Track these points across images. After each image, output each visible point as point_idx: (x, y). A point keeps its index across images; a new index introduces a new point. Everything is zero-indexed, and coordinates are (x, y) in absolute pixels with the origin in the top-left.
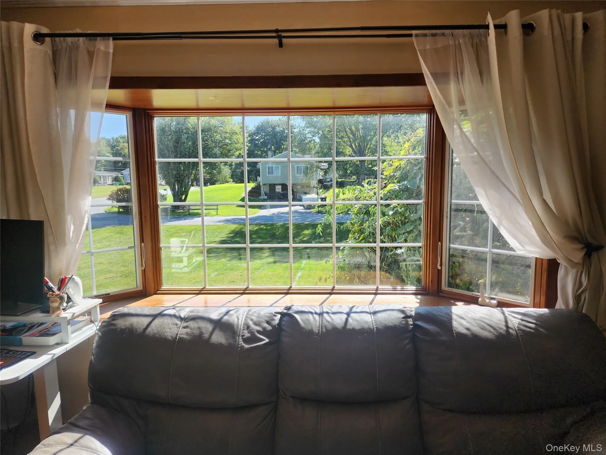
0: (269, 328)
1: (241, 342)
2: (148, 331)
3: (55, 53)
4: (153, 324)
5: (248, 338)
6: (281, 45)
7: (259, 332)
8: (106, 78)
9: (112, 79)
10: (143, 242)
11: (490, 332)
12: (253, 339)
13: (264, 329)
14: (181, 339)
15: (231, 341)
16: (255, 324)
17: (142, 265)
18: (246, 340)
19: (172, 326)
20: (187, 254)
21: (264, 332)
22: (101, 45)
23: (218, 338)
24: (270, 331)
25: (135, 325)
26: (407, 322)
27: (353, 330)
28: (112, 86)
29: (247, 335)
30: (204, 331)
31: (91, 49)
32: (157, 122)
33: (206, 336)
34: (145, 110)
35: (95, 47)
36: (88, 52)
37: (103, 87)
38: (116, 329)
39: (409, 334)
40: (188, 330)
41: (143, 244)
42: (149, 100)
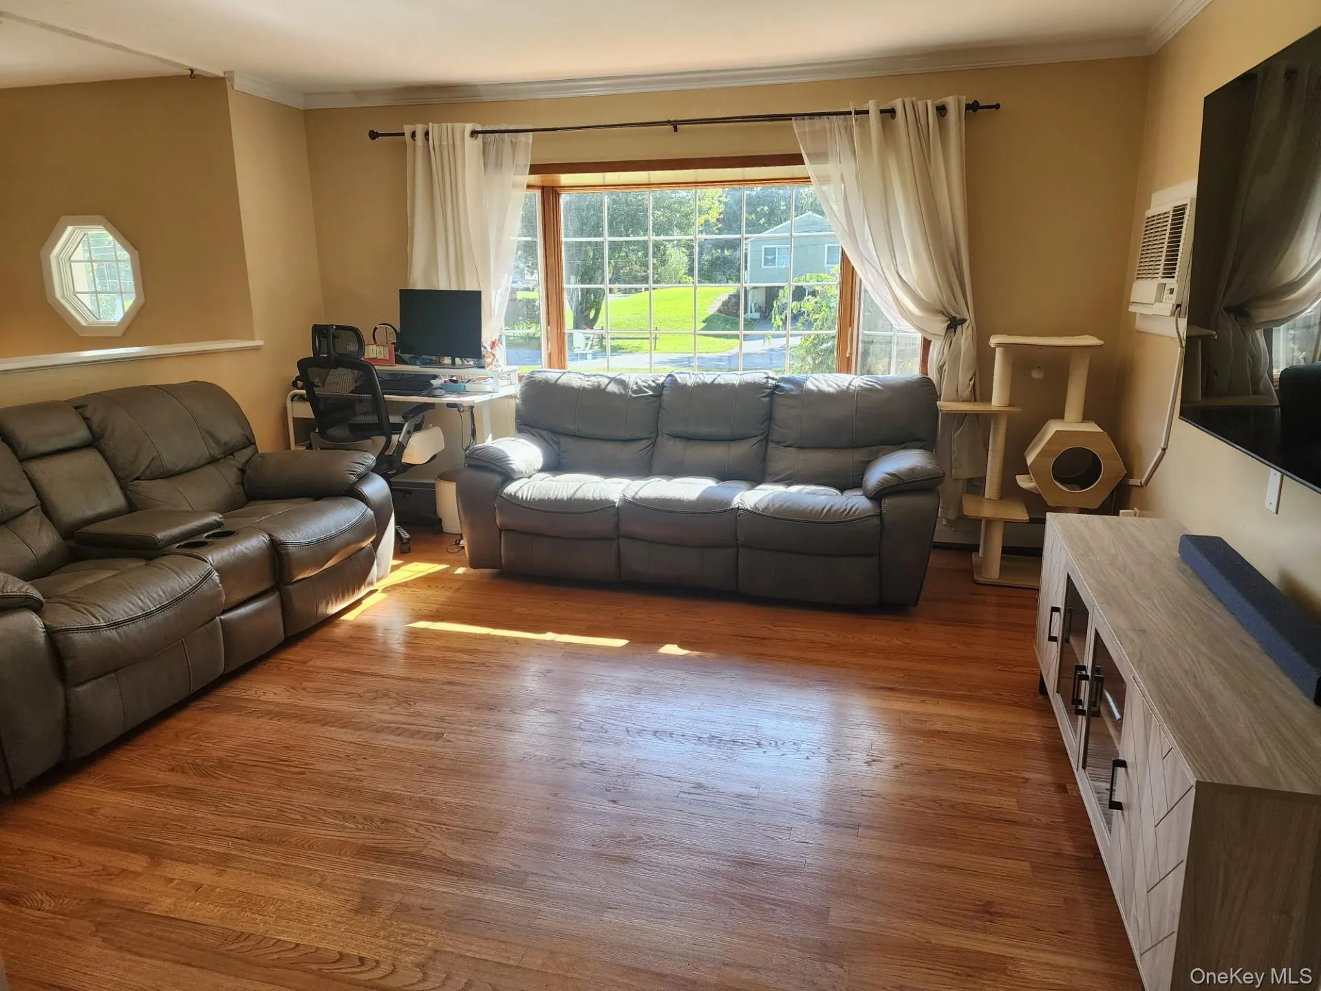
0: (653, 385)
1: (630, 392)
2: (558, 382)
3: (484, 144)
4: (562, 378)
5: (636, 390)
6: (676, 129)
7: (645, 387)
8: (526, 165)
9: (532, 166)
10: (549, 325)
11: (834, 388)
12: (640, 390)
13: (649, 385)
14: (584, 388)
15: (623, 392)
16: (643, 381)
17: (548, 349)
18: (634, 392)
19: (577, 380)
20: (591, 351)
21: (649, 387)
22: (522, 137)
23: (613, 388)
24: (654, 387)
25: (549, 377)
26: (768, 381)
27: (719, 385)
28: (531, 173)
29: (635, 387)
30: (601, 383)
31: (514, 140)
32: (564, 199)
33: (603, 386)
34: (553, 187)
35: (517, 138)
36: (512, 142)
37: (525, 175)
38: (535, 381)
39: (768, 391)
40: (590, 383)
41: (549, 328)
42: (558, 181)
